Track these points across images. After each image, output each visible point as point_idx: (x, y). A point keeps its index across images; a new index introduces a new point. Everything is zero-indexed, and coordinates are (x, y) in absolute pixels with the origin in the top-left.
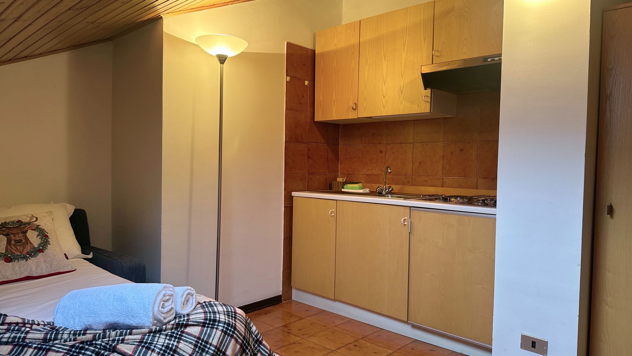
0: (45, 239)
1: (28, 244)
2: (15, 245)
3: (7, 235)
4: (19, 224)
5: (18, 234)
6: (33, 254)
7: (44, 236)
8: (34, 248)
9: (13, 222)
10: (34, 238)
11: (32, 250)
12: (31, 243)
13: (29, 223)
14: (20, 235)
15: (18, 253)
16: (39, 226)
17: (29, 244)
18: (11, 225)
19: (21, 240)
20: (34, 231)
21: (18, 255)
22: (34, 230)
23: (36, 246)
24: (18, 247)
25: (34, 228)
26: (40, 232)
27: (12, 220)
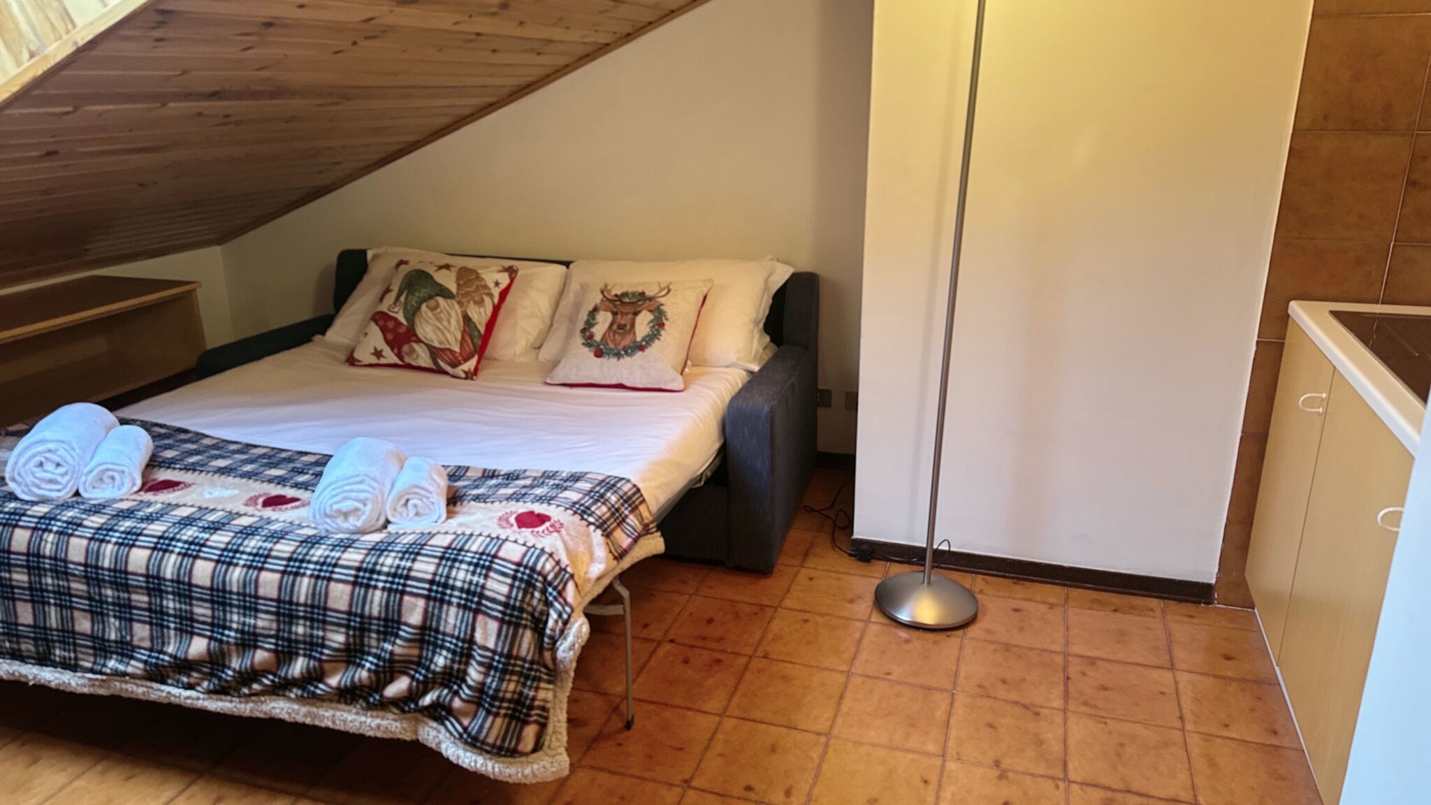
0: (657, 330)
1: (630, 333)
2: (615, 333)
3: (614, 314)
4: (639, 297)
5: (627, 314)
6: (629, 351)
7: (659, 324)
8: (635, 341)
9: (633, 294)
10: (643, 324)
11: (631, 345)
12: (634, 334)
13: (651, 299)
14: (630, 316)
15: (612, 346)
16: (662, 305)
17: (631, 335)
18: (629, 298)
19: (625, 325)
20: (649, 314)
21: (611, 349)
22: (650, 311)
23: (639, 339)
24: (617, 337)
25: (652, 308)
26: (656, 317)
27: (635, 289)
